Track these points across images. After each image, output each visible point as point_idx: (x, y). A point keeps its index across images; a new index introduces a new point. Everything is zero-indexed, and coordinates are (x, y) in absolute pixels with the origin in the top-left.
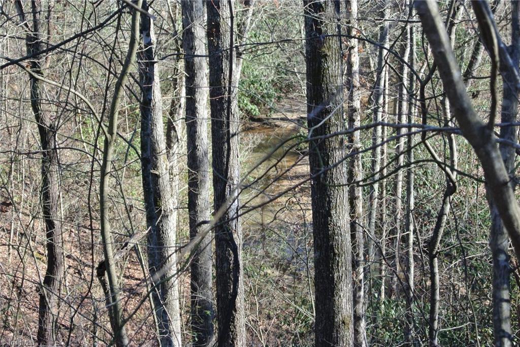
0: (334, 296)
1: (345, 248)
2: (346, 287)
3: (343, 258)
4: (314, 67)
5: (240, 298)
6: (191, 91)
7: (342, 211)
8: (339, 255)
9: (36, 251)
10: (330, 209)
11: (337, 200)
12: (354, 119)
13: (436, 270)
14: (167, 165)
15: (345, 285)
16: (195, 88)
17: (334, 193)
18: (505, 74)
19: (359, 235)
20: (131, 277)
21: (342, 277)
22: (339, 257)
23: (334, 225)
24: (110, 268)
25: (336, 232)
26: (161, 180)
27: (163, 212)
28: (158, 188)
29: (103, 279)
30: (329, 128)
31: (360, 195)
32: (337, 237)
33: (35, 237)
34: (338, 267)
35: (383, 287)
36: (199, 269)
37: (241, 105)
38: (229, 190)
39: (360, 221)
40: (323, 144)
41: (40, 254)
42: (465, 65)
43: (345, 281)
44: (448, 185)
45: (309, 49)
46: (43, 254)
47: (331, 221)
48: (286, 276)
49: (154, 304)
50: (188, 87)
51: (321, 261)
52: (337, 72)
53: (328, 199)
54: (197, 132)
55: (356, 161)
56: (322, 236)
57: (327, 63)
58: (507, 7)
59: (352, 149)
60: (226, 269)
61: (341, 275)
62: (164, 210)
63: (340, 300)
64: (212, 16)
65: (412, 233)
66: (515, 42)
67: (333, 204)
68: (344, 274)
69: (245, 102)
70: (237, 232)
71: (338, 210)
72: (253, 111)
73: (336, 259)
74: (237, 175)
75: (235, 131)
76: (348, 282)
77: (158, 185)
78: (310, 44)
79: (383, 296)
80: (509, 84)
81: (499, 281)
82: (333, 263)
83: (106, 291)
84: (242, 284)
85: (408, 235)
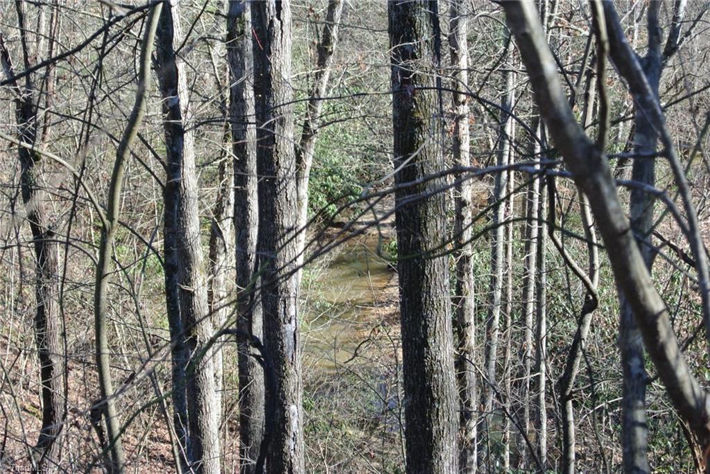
0: (431, 458)
1: (448, 391)
2: (449, 445)
3: (445, 404)
4: (404, 139)
5: (298, 459)
6: (241, 180)
7: (444, 338)
8: (439, 400)
9: (30, 403)
10: (426, 337)
11: (436, 324)
12: (463, 216)
13: (571, 418)
14: (204, 279)
15: (447, 442)
16: (247, 176)
17: (432, 314)
18: (638, 97)
19: (471, 376)
20: (159, 438)
21: (443, 431)
22: (439, 403)
23: (432, 358)
24: (109, 410)
25: (435, 369)
26: (196, 300)
27: (198, 343)
28: (192, 310)
29: (99, 425)
30: (425, 224)
31: (472, 320)
32: (436, 376)
33: (28, 384)
34: (438, 417)
35: (507, 453)
36: (252, 426)
37: (314, 204)
38: (283, 306)
39: (472, 357)
40: (417, 246)
41: (34, 407)
42: (620, 149)
43: (448, 437)
44: (587, 298)
45: (398, 115)
46: (38, 408)
47: (428, 353)
48: (373, 439)
49: (182, 469)
50: (238, 175)
51: (414, 409)
52: (436, 146)
53: (423, 322)
54: (249, 236)
55: (466, 274)
56: (415, 374)
57: (422, 134)
58: (677, 71)
59: (460, 257)
60: (279, 417)
61: (441, 428)
62: (200, 341)
63: (440, 464)
64: (260, 65)
65: (544, 375)
66: (653, 52)
67: (430, 330)
68: (445, 427)
69: (320, 199)
70: (295, 366)
71: (438, 338)
72: (330, 211)
73: (435, 406)
74: (295, 286)
75: (291, 225)
76: (452, 439)
77: (191, 307)
78: (398, 107)
79: (507, 465)
80: (644, 111)
81: (630, 396)
82: (430, 412)
83: (104, 443)
84: (302, 439)
85: (539, 377)
